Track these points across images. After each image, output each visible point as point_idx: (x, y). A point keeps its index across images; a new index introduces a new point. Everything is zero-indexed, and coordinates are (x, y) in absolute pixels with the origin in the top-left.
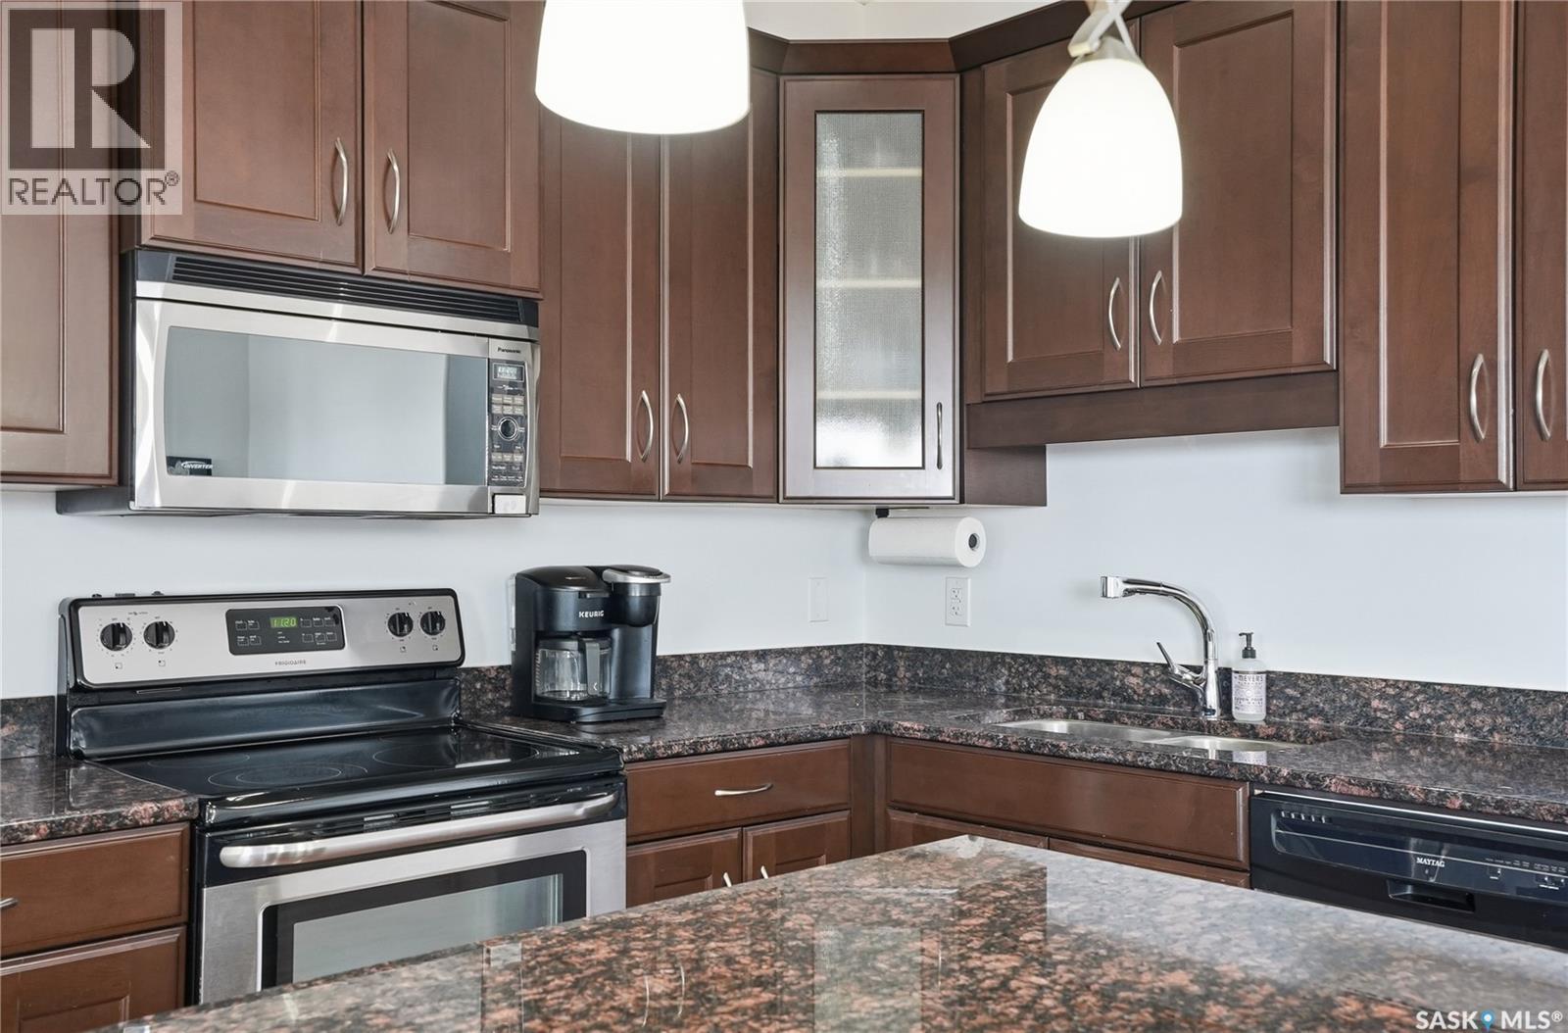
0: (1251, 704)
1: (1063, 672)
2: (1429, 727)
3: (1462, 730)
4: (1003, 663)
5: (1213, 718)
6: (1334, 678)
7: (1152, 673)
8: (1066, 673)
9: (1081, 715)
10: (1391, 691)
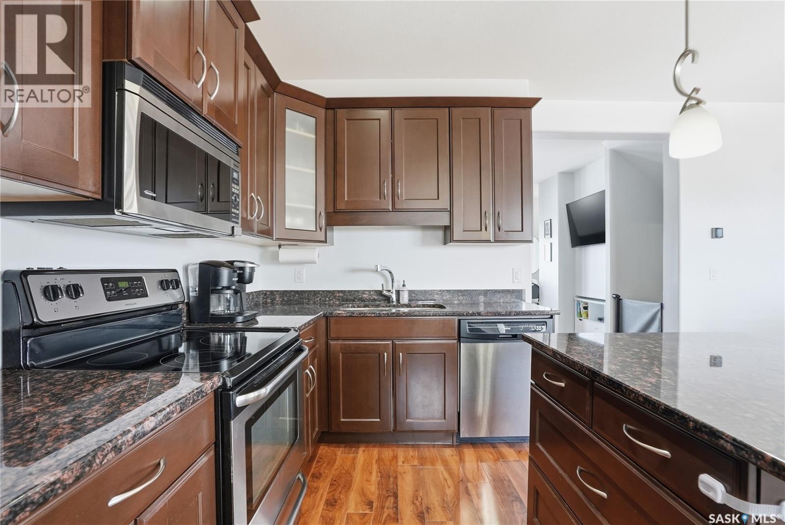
0: (405, 299)
1: (341, 295)
2: (449, 300)
3: (456, 300)
4: (319, 293)
5: (395, 303)
6: (425, 291)
7: (372, 293)
8: (342, 295)
9: (356, 306)
10: (439, 293)
